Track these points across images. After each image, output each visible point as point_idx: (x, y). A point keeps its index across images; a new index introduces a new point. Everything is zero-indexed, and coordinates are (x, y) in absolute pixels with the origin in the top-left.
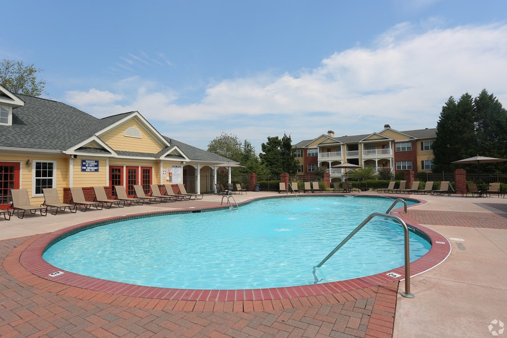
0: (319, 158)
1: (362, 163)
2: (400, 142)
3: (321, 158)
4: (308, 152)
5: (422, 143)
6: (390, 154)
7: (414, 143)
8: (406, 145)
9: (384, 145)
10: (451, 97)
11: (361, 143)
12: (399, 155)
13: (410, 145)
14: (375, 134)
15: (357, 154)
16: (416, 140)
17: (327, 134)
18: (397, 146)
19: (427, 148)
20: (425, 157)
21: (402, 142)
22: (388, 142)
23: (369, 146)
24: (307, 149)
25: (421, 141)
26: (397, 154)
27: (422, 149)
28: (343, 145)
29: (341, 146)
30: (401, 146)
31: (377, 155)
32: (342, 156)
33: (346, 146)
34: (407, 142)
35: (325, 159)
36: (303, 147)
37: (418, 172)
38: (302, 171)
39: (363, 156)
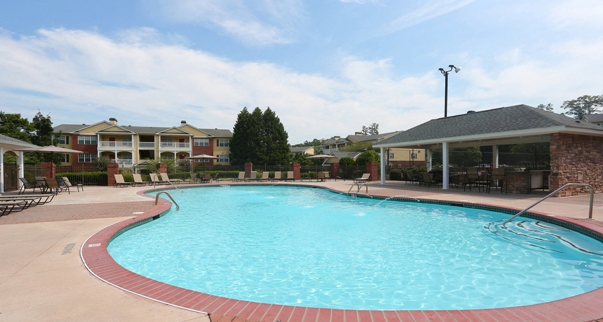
0: (99, 146)
1: (157, 155)
2: (198, 138)
3: (102, 147)
4: (79, 138)
5: (218, 141)
6: (189, 149)
7: (211, 139)
8: (204, 141)
9: (182, 140)
10: (245, 108)
11: (158, 135)
12: (197, 149)
13: (207, 141)
14: (175, 128)
15: (153, 146)
16: (213, 138)
17: (108, 121)
18: (195, 141)
19: (222, 145)
20: (220, 153)
21: (200, 138)
22: (188, 138)
23: (167, 138)
24: (79, 135)
25: (217, 139)
26: (194, 148)
27: (218, 146)
28: (134, 135)
29: (133, 136)
30: (199, 141)
31: (175, 148)
32: (133, 147)
33: (138, 136)
34: (205, 138)
35: (108, 148)
36: (72, 133)
37: (214, 164)
38: (68, 161)
39: (160, 147)
